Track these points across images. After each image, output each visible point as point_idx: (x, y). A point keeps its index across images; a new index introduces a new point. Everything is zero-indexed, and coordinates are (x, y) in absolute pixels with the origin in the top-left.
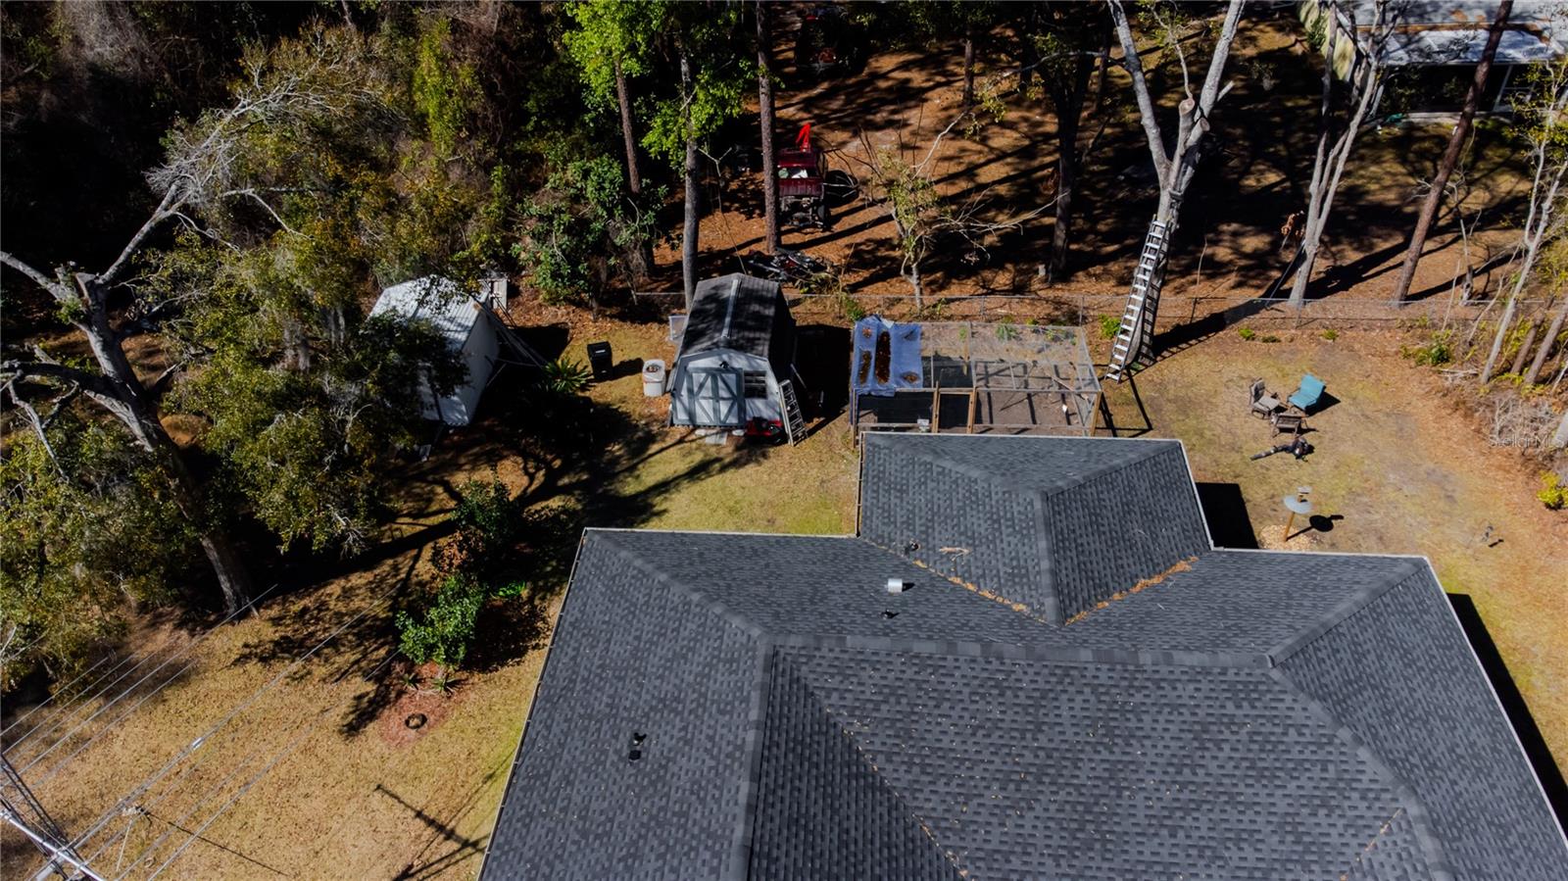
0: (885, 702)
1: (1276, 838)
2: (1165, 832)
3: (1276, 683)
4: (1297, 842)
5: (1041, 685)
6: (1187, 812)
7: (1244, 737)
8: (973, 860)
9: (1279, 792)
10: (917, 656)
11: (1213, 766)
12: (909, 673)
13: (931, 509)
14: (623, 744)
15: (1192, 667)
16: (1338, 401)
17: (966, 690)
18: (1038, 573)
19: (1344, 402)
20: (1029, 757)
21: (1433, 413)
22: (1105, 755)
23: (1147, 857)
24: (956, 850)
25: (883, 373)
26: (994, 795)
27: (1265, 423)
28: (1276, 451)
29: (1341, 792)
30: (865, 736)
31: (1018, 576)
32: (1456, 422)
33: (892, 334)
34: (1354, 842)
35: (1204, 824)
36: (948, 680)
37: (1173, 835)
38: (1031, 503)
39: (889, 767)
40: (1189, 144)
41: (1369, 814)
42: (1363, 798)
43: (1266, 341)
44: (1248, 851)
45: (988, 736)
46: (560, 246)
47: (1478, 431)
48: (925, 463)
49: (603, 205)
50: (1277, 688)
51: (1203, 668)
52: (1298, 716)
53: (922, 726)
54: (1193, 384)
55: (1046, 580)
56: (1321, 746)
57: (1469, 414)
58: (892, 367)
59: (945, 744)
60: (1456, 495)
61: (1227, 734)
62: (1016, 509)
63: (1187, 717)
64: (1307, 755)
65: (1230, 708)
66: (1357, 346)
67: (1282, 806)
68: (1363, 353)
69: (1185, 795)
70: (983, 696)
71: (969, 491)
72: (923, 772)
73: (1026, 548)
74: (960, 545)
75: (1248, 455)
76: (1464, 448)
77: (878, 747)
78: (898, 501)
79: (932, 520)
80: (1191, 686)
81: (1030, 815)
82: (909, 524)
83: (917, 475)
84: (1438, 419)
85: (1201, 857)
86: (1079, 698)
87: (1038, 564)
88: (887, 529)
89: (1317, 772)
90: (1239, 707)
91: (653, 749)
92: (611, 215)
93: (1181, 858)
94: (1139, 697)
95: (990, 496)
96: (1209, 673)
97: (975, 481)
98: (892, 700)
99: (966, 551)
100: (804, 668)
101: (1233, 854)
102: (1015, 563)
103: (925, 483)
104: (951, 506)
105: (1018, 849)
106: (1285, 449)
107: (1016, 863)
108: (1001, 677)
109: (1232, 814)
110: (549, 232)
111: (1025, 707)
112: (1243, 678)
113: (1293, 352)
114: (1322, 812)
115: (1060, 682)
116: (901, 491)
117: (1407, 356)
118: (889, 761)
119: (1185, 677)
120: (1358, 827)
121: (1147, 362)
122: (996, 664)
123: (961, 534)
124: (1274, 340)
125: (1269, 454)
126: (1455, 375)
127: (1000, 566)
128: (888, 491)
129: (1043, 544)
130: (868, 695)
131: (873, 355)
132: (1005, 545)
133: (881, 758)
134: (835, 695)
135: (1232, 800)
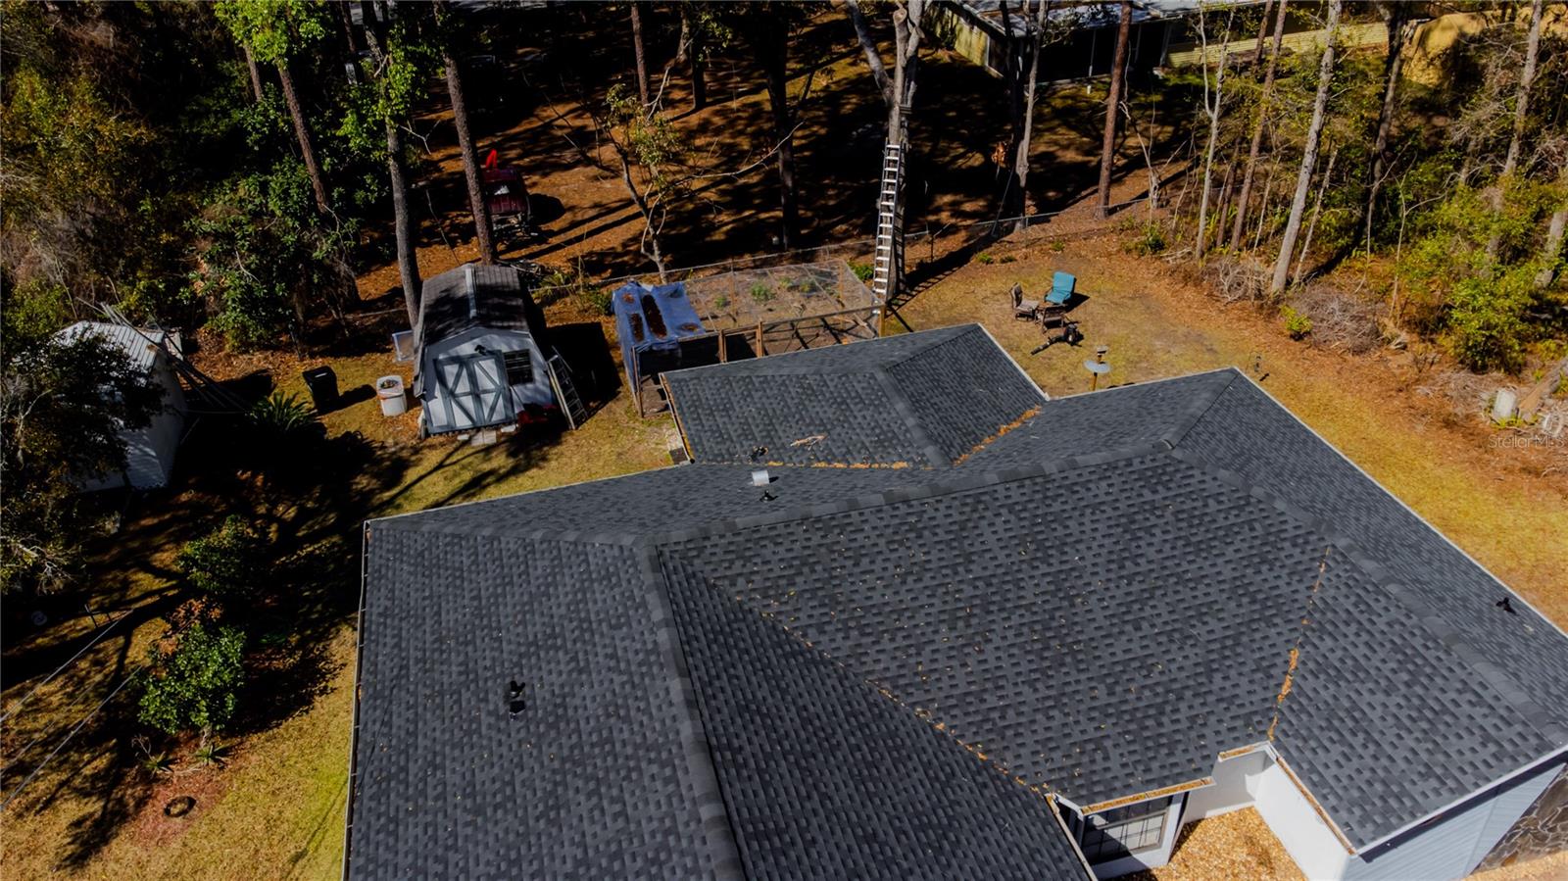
0: (800, 573)
1: (1233, 604)
2: (1129, 628)
3: (1180, 462)
4: (1254, 601)
5: (956, 517)
6: (1143, 602)
7: (1169, 516)
8: (946, 710)
9: (1220, 561)
10: (818, 520)
11: (1151, 552)
12: (816, 539)
13: (767, 415)
14: (497, 701)
15: (1098, 466)
16: (1086, 298)
17: (882, 542)
18: (907, 431)
19: (1092, 297)
20: (969, 591)
21: (1168, 290)
22: (1044, 569)
23: (1120, 657)
24: (925, 705)
25: (659, 328)
26: (944, 637)
27: (1031, 324)
28: (1052, 343)
29: (1273, 545)
30: (787, 614)
31: (887, 441)
32: (1190, 293)
33: (654, 296)
34: (1302, 587)
35: (1163, 609)
36: (859, 536)
37: (1138, 628)
38: (872, 376)
39: (824, 639)
40: (909, 54)
41: (1306, 558)
42: (1295, 545)
43: (1003, 262)
44: (1213, 624)
45: (920, 580)
46: (247, 267)
47: (1210, 295)
48: (743, 379)
49: (293, 215)
50: (1183, 466)
51: (1108, 464)
52: (1212, 487)
53: (846, 587)
54: (952, 307)
55: (917, 434)
56: (1241, 508)
57: (1198, 282)
58: (666, 322)
59: (877, 599)
60: (1215, 347)
61: (1153, 520)
62: (858, 387)
63: (1110, 513)
64: (1232, 520)
65: (1148, 495)
66: (1083, 253)
67: (1228, 573)
68: (1091, 256)
69: (1135, 587)
70: (901, 543)
71: (802, 387)
72: (863, 634)
73: (885, 415)
74: (811, 434)
75: (1028, 352)
76: (1205, 311)
77: (805, 621)
78: (726, 419)
79: (771, 424)
80: (1104, 484)
81: (990, 647)
82: (747, 434)
83: (737, 391)
84: (1175, 294)
85: (1171, 641)
86: (999, 521)
87: (903, 424)
88: (723, 448)
89: (1246, 533)
90: (1155, 492)
91: (539, 694)
92: (305, 225)
93: (1153, 649)
94: (1056, 507)
95: (826, 384)
96: (1116, 468)
97: (805, 377)
98: (806, 570)
99: (820, 437)
100: (696, 562)
101: (1200, 630)
102: (877, 431)
103: (750, 395)
104: (786, 405)
105: (989, 685)
106: (1059, 340)
107: (992, 700)
108: (913, 519)
109: (1186, 593)
110: (230, 253)
111: (948, 543)
112: (1148, 464)
113: (1031, 267)
114: (1265, 568)
115: (975, 510)
116: (725, 410)
117: (1129, 251)
118: (823, 632)
119: (1094, 477)
120: (1302, 573)
121: (905, 297)
122: (903, 509)
123: (808, 425)
124: (1011, 260)
125: (1046, 347)
126: (1173, 257)
127: (863, 438)
128: (712, 414)
129: (900, 406)
130: (777, 572)
131: (642, 315)
132: (860, 420)
133: (811, 632)
134: (741, 581)
135: (1181, 580)
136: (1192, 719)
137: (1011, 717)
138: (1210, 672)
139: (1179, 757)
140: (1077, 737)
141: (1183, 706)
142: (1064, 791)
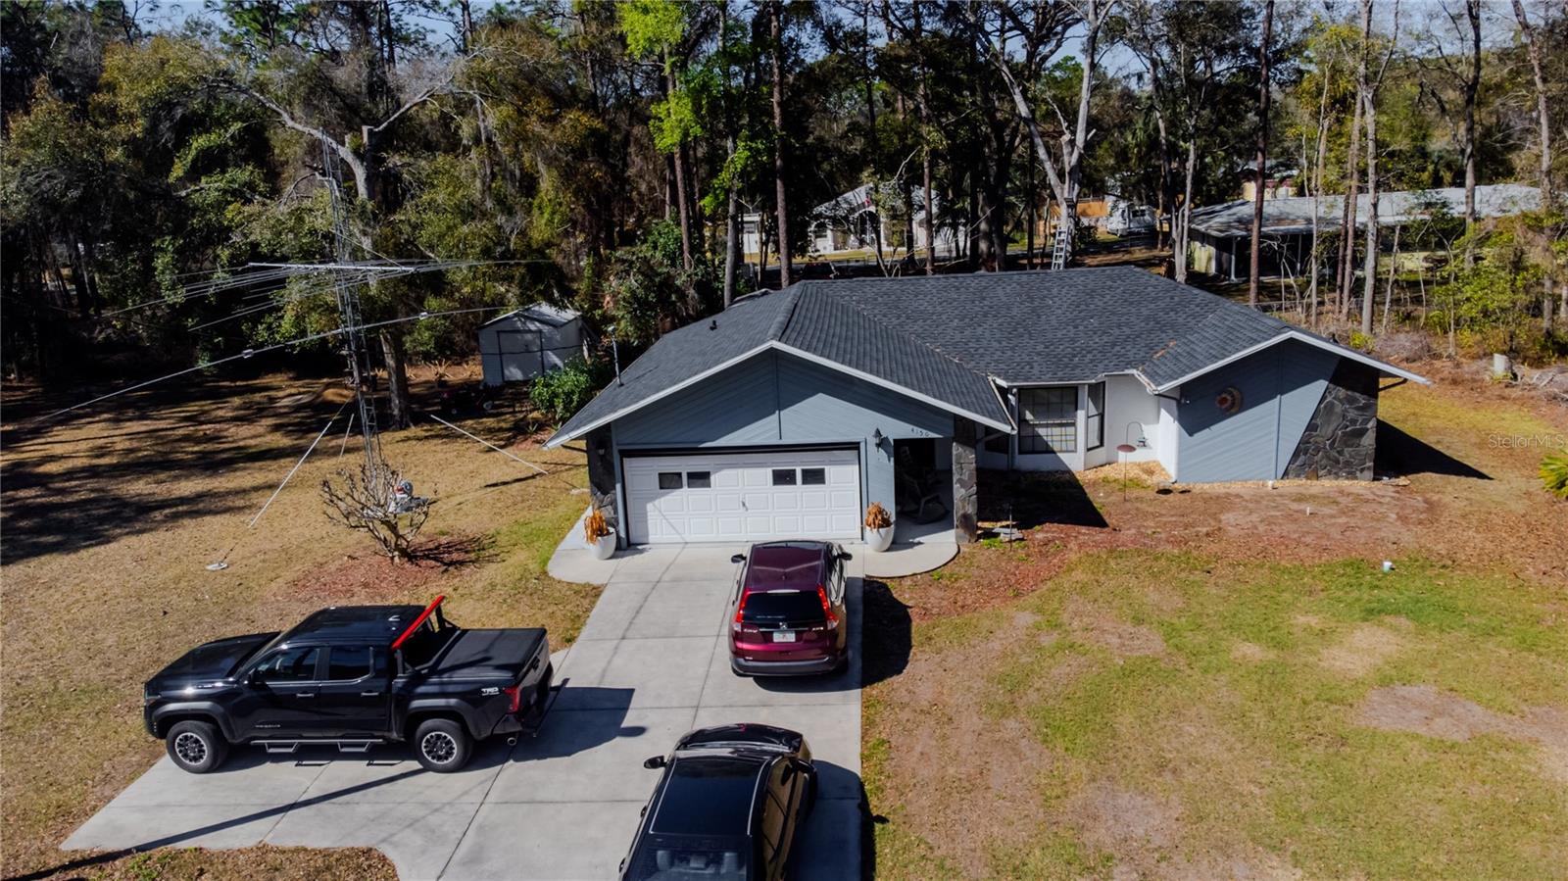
1: (1143, 324)
2: (1070, 327)
4: (1157, 324)
5: (983, 284)
8: (944, 346)
11: (1100, 304)
22: (1028, 305)
23: (1059, 336)
26: (955, 323)
30: (868, 309)
36: (922, 288)
37: (1075, 328)
39: (885, 318)
40: (1072, 164)
41: (1201, 311)
42: (1197, 307)
44: (1125, 329)
45: (950, 304)
46: (636, 282)
50: (1138, 274)
52: (1152, 282)
53: (906, 303)
56: (1168, 292)
59: (922, 308)
61: (1107, 292)
63: (1080, 288)
64: (1159, 295)
65: (1109, 283)
67: (1145, 313)
69: (1082, 314)
72: (908, 319)
77: (876, 311)
81: (980, 328)
85: (1095, 333)
89: (1168, 299)
93: (1082, 335)
101: (1116, 331)
105: (973, 340)
107: (972, 345)
109: (1114, 318)
111: (974, 294)
133: (879, 317)
134: (847, 298)
135: (1113, 313)
136: (1092, 361)
137: (981, 351)
138: (1114, 345)
139: (1077, 371)
140: (1018, 360)
141: (1090, 356)
142: (999, 376)
